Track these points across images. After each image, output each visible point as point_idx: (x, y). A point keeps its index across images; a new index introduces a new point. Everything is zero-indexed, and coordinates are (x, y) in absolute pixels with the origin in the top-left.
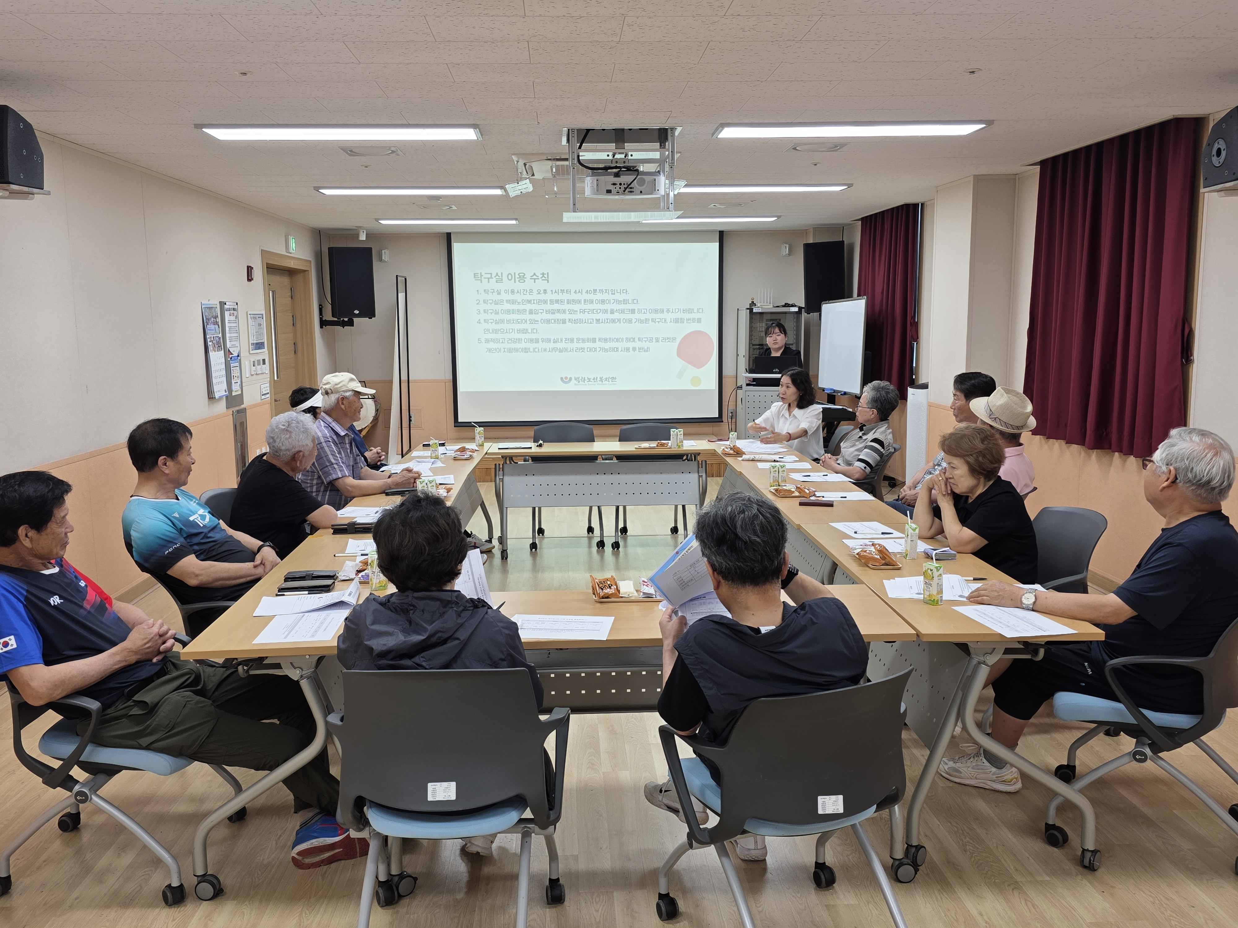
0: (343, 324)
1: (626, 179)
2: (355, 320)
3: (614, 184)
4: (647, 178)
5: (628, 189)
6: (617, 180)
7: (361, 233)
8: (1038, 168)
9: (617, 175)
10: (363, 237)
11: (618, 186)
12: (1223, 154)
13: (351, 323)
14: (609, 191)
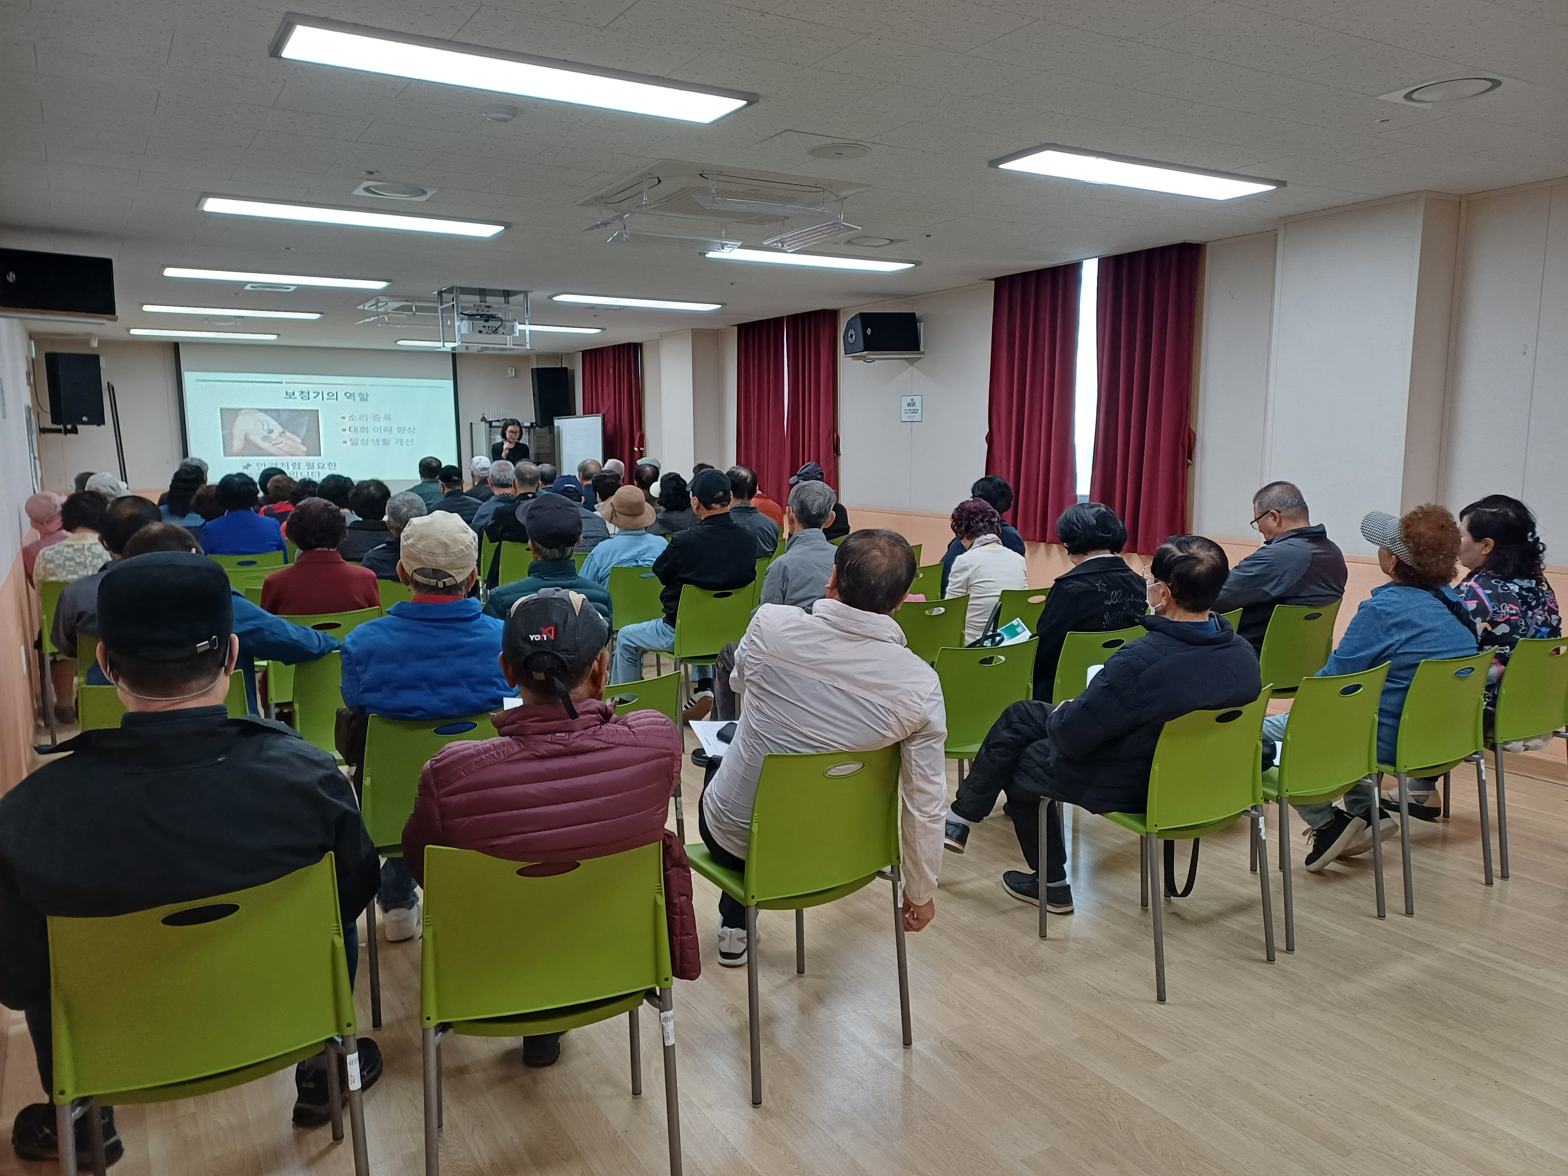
0: (67, 432)
1: (491, 323)
2: (80, 427)
3: (484, 327)
4: (508, 324)
5: (495, 331)
6: (486, 324)
7: (93, 339)
8: (736, 328)
9: (487, 321)
10: (95, 344)
11: (487, 328)
12: (854, 337)
13: (75, 431)
14: (480, 332)
